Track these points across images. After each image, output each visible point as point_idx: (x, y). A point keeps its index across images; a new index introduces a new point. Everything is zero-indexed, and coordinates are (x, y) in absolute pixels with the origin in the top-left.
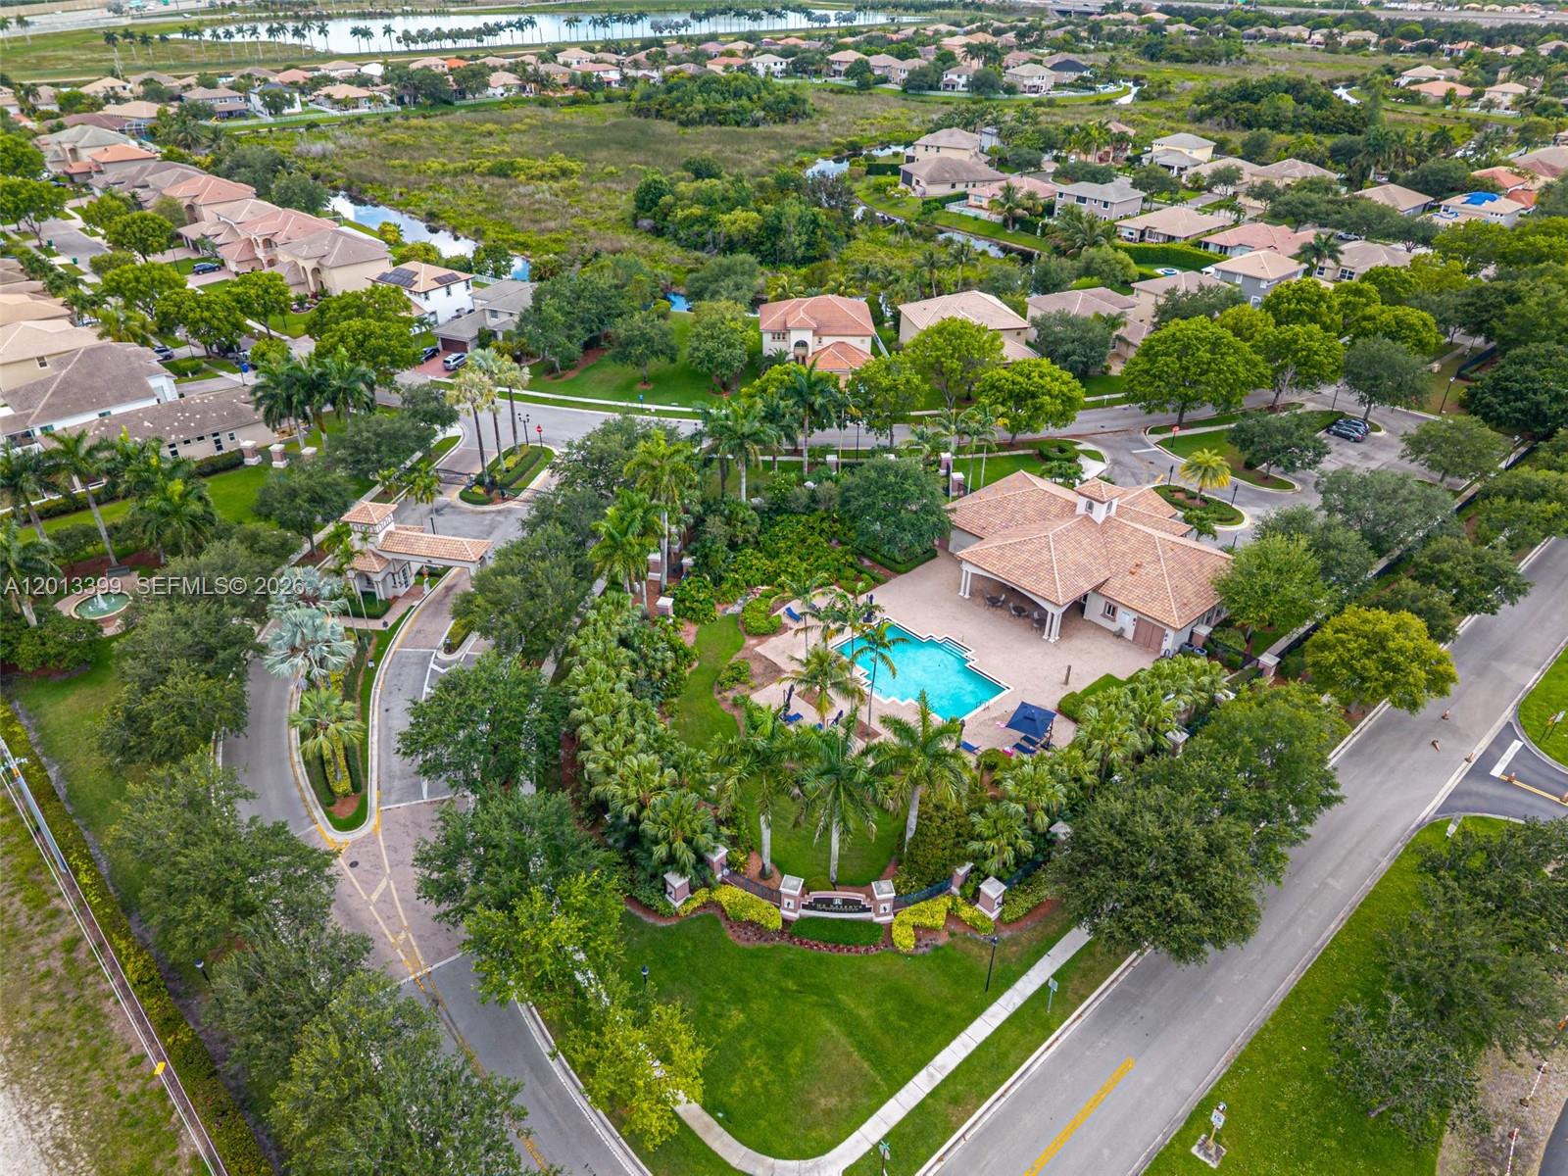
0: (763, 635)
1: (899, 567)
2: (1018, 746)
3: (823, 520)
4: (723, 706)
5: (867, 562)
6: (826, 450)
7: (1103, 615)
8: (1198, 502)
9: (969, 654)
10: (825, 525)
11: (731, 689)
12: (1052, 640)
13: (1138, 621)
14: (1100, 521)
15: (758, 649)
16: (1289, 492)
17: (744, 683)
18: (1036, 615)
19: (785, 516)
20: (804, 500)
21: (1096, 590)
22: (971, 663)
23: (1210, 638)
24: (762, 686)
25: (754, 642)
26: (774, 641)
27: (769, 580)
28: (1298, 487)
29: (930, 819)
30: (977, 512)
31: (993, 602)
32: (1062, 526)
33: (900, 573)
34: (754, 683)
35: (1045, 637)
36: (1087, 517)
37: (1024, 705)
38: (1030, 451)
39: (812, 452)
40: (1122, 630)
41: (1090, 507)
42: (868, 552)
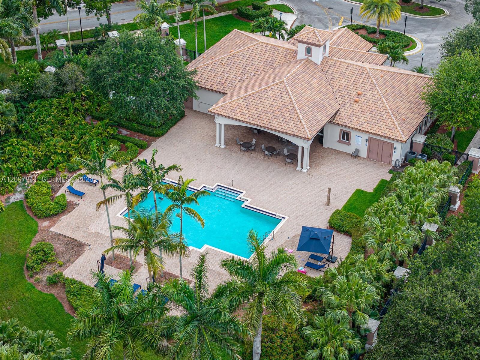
0: (54, 215)
1: (155, 131)
2: (308, 265)
3: (73, 100)
4: (40, 288)
5: (124, 132)
6: (54, 35)
7: (339, 141)
8: (378, 35)
9: (241, 195)
10: (77, 104)
11: (42, 270)
12: (305, 170)
13: (370, 141)
14: (319, 63)
15: (53, 229)
16: (442, 17)
17: (52, 263)
18: (285, 152)
19: (37, 103)
20: (52, 84)
21: (331, 122)
22: (246, 203)
23: (426, 145)
24: (69, 262)
25: (46, 224)
26: (65, 219)
27: (41, 164)
28: (447, 12)
29: (271, 341)
30: (213, 71)
31: (247, 147)
32: (291, 71)
33: (158, 136)
34: (61, 261)
35: (299, 168)
36: (308, 60)
37: (305, 229)
38: (230, 13)
39: (43, 39)
40: (357, 151)
41: (309, 51)
42: (123, 122)
